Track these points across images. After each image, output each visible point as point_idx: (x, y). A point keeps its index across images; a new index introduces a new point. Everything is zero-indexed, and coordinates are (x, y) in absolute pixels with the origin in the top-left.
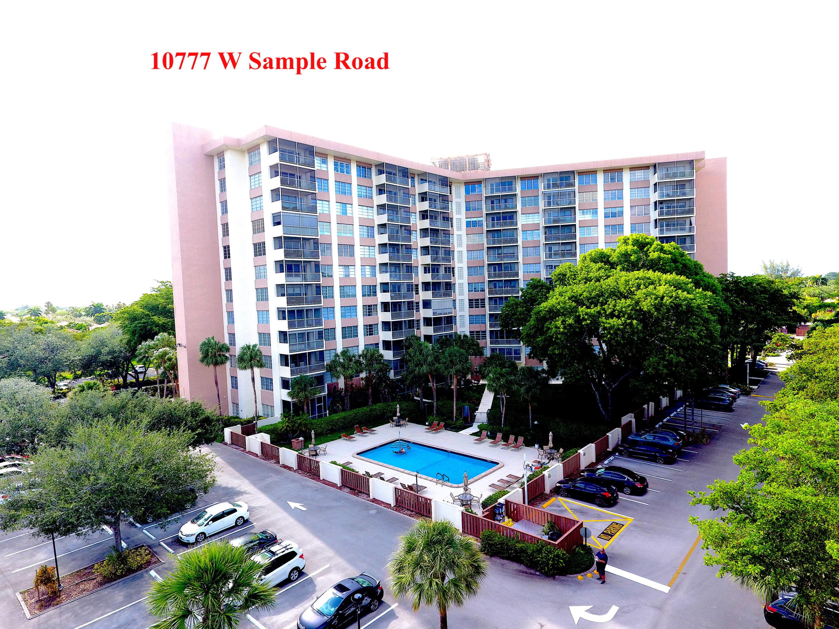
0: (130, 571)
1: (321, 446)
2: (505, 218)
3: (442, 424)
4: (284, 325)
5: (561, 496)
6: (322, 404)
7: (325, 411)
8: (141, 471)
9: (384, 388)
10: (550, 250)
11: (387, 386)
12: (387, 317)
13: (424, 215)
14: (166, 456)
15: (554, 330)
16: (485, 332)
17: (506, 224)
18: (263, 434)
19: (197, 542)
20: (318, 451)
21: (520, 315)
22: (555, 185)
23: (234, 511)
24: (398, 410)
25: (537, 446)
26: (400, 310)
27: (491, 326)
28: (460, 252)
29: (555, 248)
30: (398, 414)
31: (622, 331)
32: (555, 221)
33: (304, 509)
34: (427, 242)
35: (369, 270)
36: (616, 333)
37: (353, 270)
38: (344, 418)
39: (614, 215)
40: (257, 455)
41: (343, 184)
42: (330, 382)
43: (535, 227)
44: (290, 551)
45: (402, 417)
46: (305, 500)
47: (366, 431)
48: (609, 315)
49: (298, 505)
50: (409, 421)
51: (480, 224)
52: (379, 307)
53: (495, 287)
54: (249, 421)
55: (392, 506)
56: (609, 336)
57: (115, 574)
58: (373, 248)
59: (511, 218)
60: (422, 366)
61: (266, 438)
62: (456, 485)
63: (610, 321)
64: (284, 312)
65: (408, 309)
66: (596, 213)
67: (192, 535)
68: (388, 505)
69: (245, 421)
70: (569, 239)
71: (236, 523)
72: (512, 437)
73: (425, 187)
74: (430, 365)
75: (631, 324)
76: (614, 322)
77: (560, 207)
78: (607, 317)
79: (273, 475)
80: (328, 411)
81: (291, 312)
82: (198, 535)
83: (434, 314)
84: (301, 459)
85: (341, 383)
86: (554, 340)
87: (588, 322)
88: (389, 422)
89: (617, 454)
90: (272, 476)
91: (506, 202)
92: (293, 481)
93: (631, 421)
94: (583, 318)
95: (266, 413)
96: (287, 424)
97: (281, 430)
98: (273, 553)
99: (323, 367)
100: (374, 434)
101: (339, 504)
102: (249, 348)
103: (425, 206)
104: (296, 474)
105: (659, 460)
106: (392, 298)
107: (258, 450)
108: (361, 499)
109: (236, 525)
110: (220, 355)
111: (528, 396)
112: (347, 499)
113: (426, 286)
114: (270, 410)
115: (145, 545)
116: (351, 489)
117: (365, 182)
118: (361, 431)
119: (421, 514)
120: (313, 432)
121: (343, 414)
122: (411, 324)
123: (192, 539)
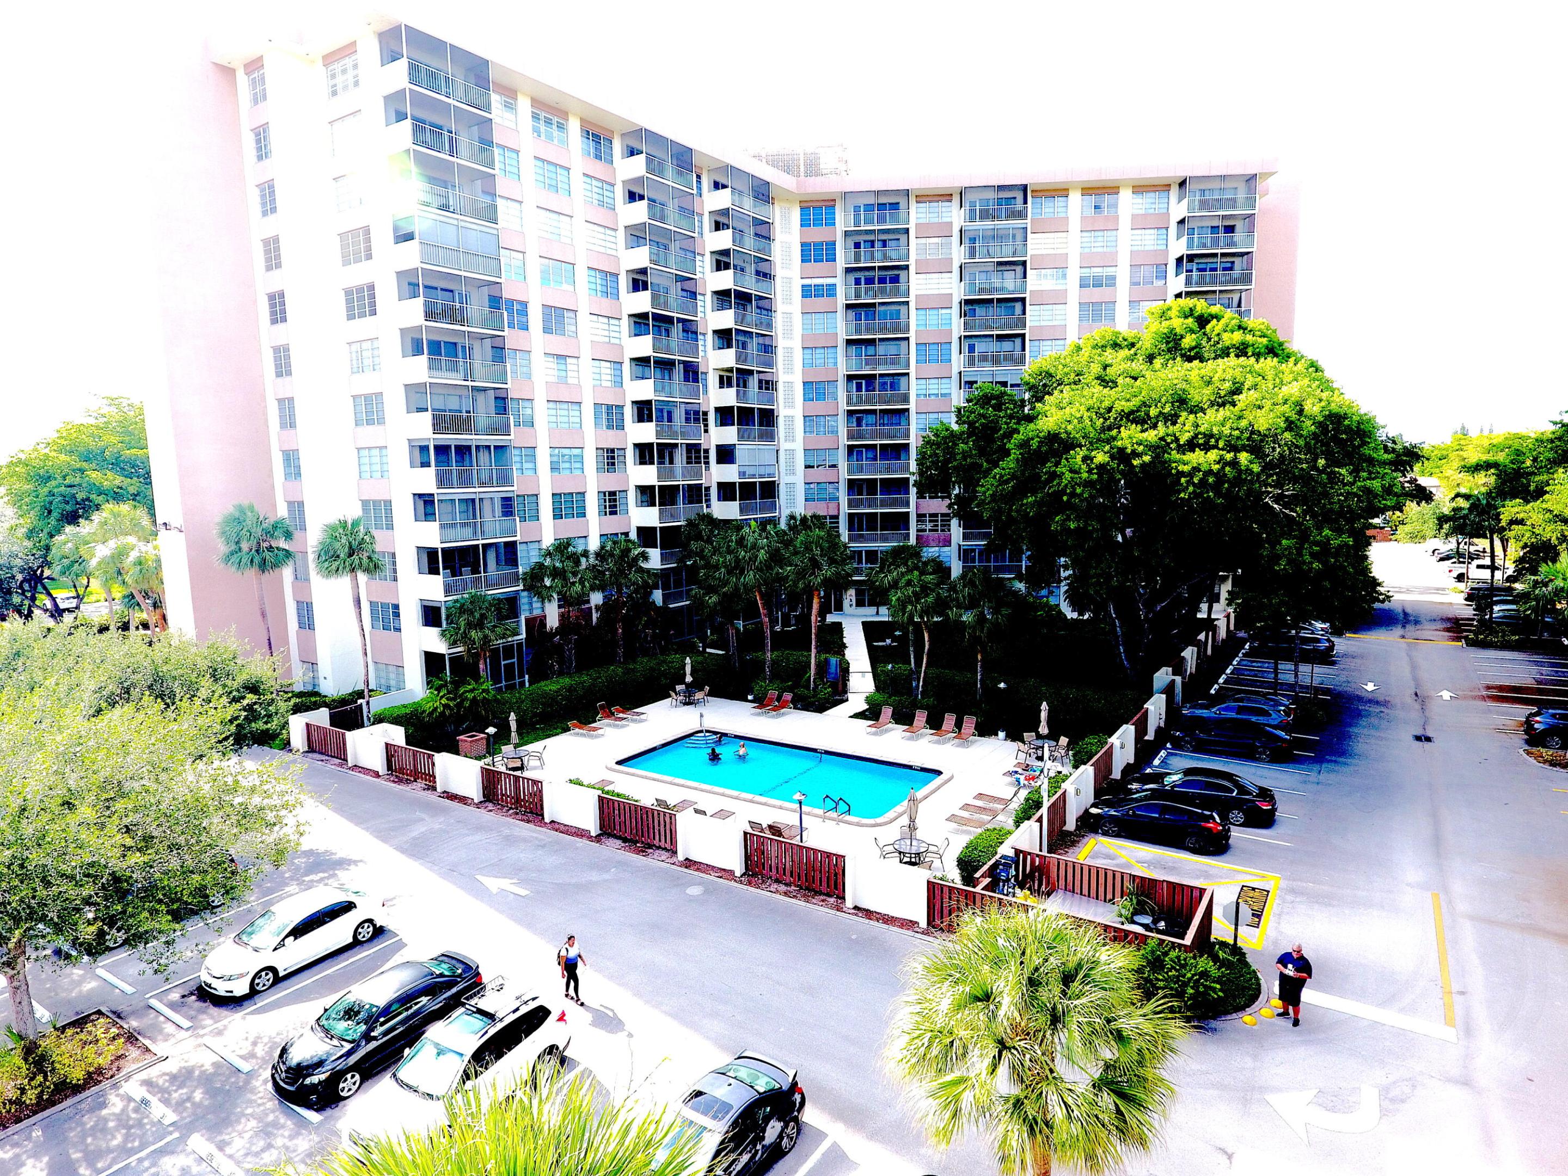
0: (65, 1089)
1: (530, 747)
2: (882, 280)
3: (788, 696)
4: (426, 480)
5: (1105, 834)
6: (515, 660)
7: (521, 676)
8: (86, 812)
9: (646, 626)
10: (972, 349)
11: (651, 623)
12: (649, 475)
13: (722, 261)
14: (159, 770)
15: (1068, 475)
16: (837, 517)
17: (883, 292)
18: (385, 726)
19: (254, 992)
20: (525, 759)
21: (965, 458)
22: (985, 215)
23: (348, 907)
24: (688, 669)
25: (1002, 735)
26: (671, 462)
27: (851, 504)
28: (789, 350)
29: (980, 347)
30: (689, 679)
31: (1220, 476)
32: (981, 291)
33: (523, 892)
34: (727, 319)
35: (608, 371)
36: (1203, 482)
37: (575, 368)
38: (570, 689)
39: (1098, 283)
40: (377, 775)
41: (552, 168)
42: (527, 614)
43: (943, 303)
44: (532, 1005)
45: (696, 686)
46: (521, 870)
47: (621, 715)
48: (1184, 445)
49: (506, 884)
50: (711, 694)
51: (831, 291)
52: (630, 454)
53: (859, 424)
54: (343, 701)
55: (738, 874)
56: (1191, 489)
57: (18, 1102)
58: (616, 322)
59: (895, 280)
60: (742, 572)
61: (397, 735)
62: (871, 821)
63: (1189, 456)
64: (424, 449)
65: (688, 463)
66: (1064, 276)
67: (242, 976)
68: (727, 874)
69: (333, 700)
70: (1011, 328)
71: (355, 936)
72: (949, 720)
73: (722, 200)
74: (760, 570)
75: (1234, 463)
76: (1196, 458)
77: (996, 260)
78: (1182, 449)
79: (424, 816)
80: (527, 677)
81: (441, 450)
82: (257, 975)
83: (742, 474)
84: (490, 780)
85: (552, 615)
86: (1065, 498)
87: (1147, 459)
88: (670, 696)
89: (1168, 745)
90: (423, 820)
91: (885, 246)
92: (479, 828)
93: (1173, 681)
94: (1133, 452)
95: (383, 682)
96: (444, 701)
97: (431, 713)
98: (491, 1016)
99: (516, 578)
100: (641, 721)
101: (606, 876)
102: (345, 527)
103: (724, 240)
104: (482, 810)
105: (1260, 753)
106: (658, 435)
107: (378, 763)
108: (655, 862)
109: (356, 943)
110: (270, 548)
111: (982, 631)
112: (621, 864)
113: (725, 416)
114: (392, 676)
115: (104, 1010)
116: (625, 840)
117: (598, 168)
118: (610, 715)
119: (813, 890)
120: (512, 716)
121: (566, 681)
122: (696, 494)
123: (241, 988)
